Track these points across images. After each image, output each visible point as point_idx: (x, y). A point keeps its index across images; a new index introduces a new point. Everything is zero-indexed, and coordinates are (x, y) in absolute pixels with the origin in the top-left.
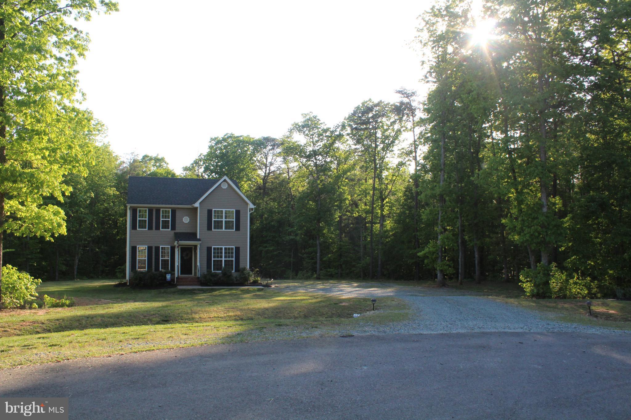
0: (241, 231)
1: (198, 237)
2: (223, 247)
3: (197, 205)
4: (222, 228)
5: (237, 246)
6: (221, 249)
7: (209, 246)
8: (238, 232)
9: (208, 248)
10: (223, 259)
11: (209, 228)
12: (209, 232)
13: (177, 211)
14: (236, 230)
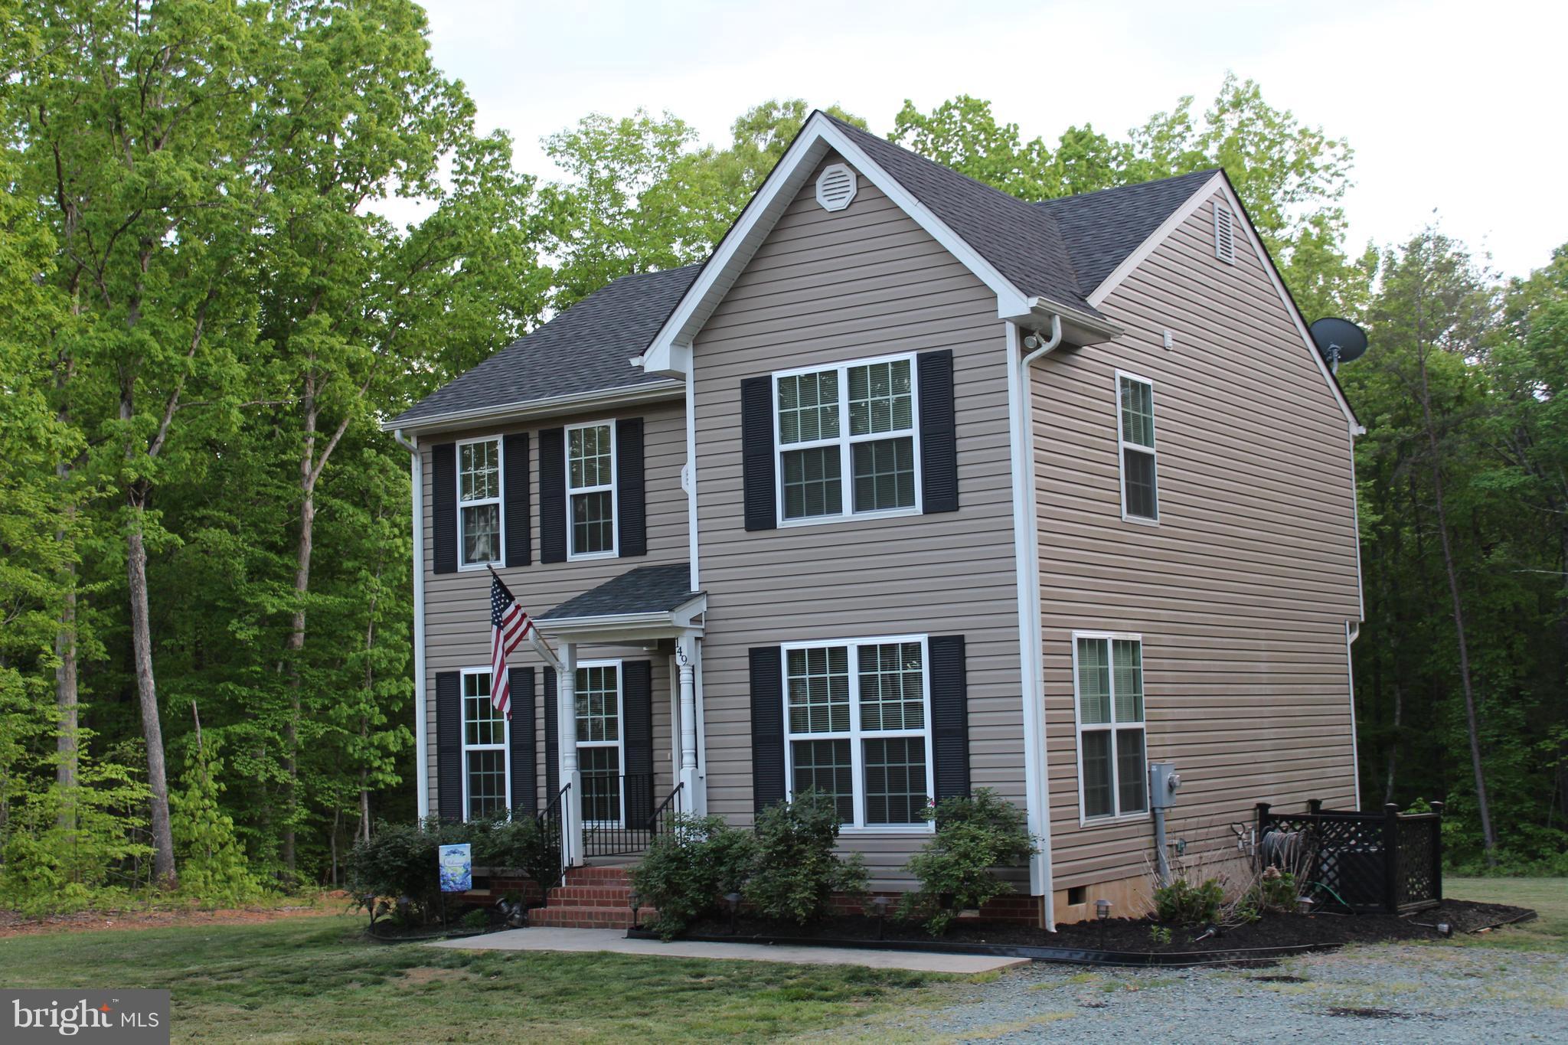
0: (964, 512)
1: (695, 587)
2: (852, 645)
3: (658, 357)
4: (836, 507)
5: (947, 627)
6: (840, 653)
7: (763, 639)
8: (944, 522)
9: (754, 654)
10: (856, 735)
11: (759, 517)
12: (762, 540)
13: (647, 429)
14: (927, 510)
